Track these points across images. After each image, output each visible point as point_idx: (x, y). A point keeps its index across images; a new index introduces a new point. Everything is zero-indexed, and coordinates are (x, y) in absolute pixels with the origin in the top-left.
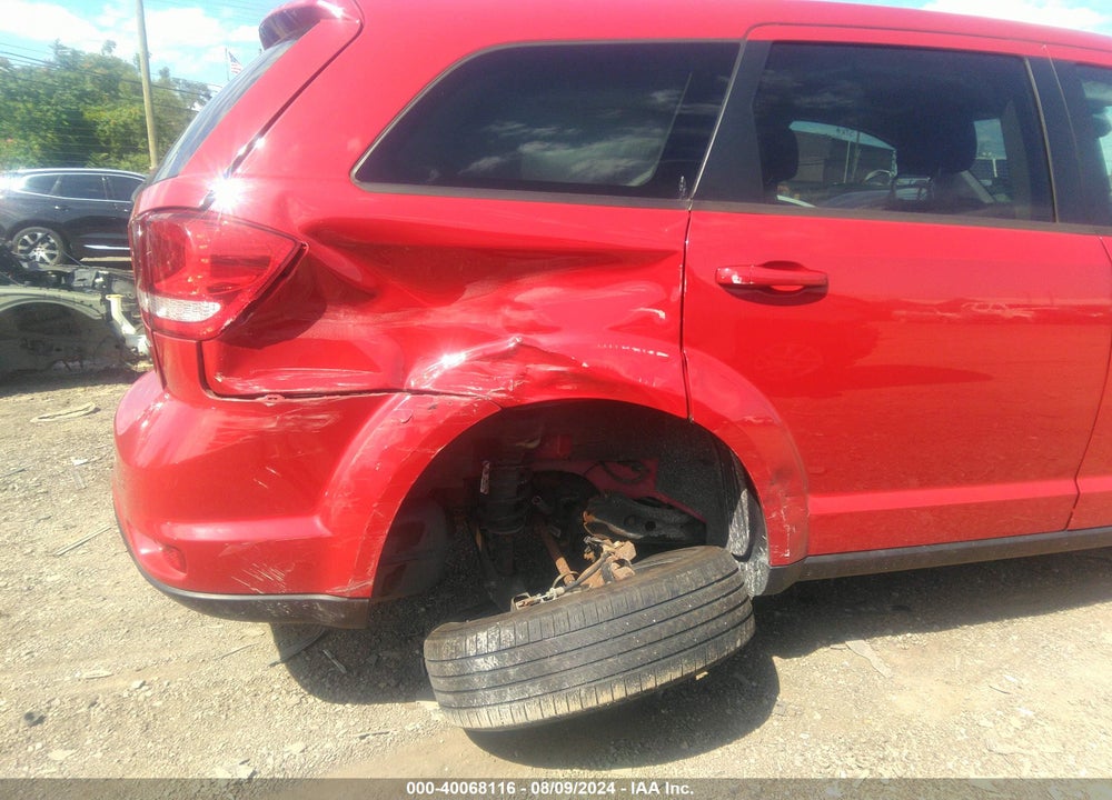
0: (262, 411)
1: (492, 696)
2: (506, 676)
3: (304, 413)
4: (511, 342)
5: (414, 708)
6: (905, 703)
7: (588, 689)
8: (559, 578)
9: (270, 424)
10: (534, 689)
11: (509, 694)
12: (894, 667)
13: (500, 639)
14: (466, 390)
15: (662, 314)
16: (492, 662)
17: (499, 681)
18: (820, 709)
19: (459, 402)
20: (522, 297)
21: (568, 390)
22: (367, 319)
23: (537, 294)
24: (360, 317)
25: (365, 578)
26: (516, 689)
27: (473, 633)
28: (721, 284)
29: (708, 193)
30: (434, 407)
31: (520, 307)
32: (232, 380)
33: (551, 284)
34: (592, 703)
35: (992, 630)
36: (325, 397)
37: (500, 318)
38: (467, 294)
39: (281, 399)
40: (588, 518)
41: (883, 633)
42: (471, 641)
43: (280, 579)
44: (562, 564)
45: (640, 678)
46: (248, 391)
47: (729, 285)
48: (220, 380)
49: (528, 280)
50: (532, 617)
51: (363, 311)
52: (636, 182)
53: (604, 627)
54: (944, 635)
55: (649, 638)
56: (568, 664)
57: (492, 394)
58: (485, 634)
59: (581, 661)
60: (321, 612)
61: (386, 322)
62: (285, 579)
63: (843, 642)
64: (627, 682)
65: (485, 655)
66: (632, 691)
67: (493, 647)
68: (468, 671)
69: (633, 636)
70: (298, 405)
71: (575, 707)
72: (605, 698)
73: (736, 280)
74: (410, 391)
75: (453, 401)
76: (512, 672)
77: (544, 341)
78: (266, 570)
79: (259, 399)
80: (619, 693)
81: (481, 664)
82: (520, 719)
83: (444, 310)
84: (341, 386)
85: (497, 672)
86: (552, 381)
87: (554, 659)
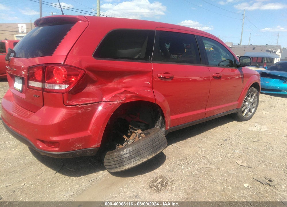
0: (78, 108)
1: (129, 162)
2: (132, 157)
3: (86, 108)
4: (123, 90)
5: (97, 174)
6: (186, 152)
7: (148, 156)
8: (126, 139)
9: (80, 111)
10: (139, 158)
11: (133, 160)
12: (181, 147)
13: (129, 150)
14: (115, 101)
15: (149, 83)
16: (128, 155)
17: (130, 158)
18: (173, 156)
19: (115, 103)
20: (125, 81)
21: (134, 99)
22: (95, 87)
23: (127, 80)
24: (94, 86)
25: (100, 143)
26: (134, 159)
27: (122, 150)
28: (158, 77)
29: (154, 60)
30: (111, 105)
31: (124, 83)
32: (70, 102)
33: (130, 78)
34: (149, 158)
35: (192, 138)
36: (89, 104)
37: (120, 85)
38: (114, 81)
39: (81, 106)
40: (130, 126)
41: (177, 142)
42: (122, 152)
43: (81, 146)
44: (125, 137)
45: (156, 152)
46: (74, 104)
47: (160, 77)
48: (67, 102)
49: (125, 77)
50: (135, 144)
51: (94, 85)
52: (136, 57)
53: (149, 144)
54: (186, 140)
55: (157, 144)
56: (144, 152)
57: (120, 101)
58: (126, 150)
59: (146, 150)
60: (88, 152)
61: (98, 87)
62: (82, 146)
63: (171, 144)
64: (155, 153)
65: (126, 154)
66: (156, 154)
67: (128, 152)
68: (122, 158)
69: (154, 144)
70: (85, 106)
71: (146, 160)
72: (151, 157)
73: (161, 76)
74: (104, 102)
75: (114, 103)
76: (133, 156)
77: (129, 90)
78: (78, 145)
79: (77, 106)
80: (154, 155)
81: (126, 156)
82: (135, 165)
83: (110, 84)
84: (91, 102)
85: (130, 157)
86: (131, 97)
87: (141, 151)
